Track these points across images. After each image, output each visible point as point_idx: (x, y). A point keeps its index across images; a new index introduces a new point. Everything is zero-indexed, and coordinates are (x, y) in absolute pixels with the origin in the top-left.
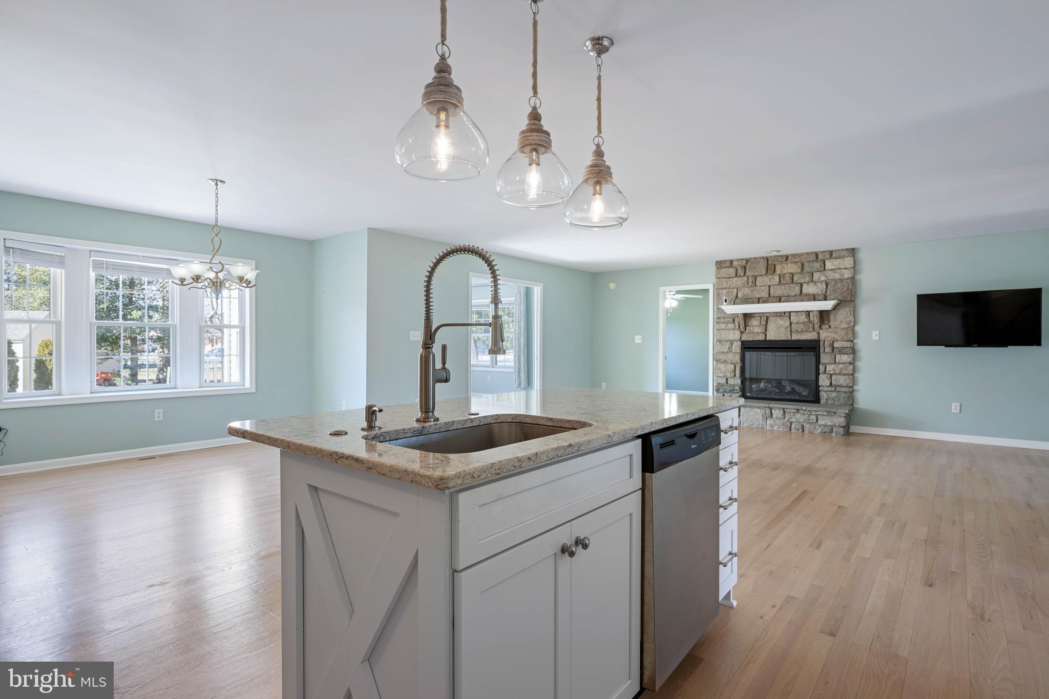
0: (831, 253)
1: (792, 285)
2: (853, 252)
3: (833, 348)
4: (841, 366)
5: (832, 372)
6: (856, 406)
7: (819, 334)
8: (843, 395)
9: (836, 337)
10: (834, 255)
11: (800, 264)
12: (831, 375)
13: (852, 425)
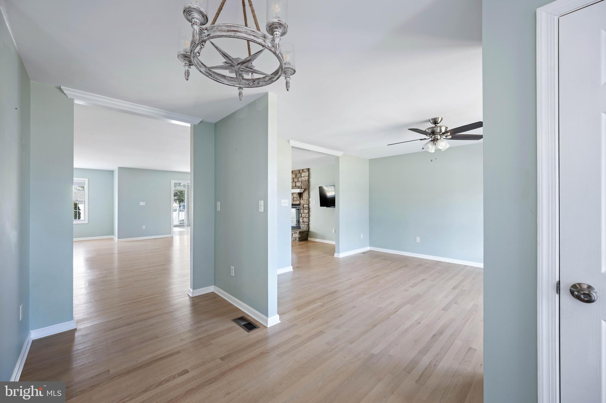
0: (303, 170)
1: (294, 183)
2: (309, 169)
3: (303, 207)
4: (305, 214)
5: (303, 217)
6: (310, 230)
7: (300, 202)
8: (306, 226)
9: (305, 203)
10: (304, 171)
11: (295, 174)
12: (303, 218)
13: (310, 237)
